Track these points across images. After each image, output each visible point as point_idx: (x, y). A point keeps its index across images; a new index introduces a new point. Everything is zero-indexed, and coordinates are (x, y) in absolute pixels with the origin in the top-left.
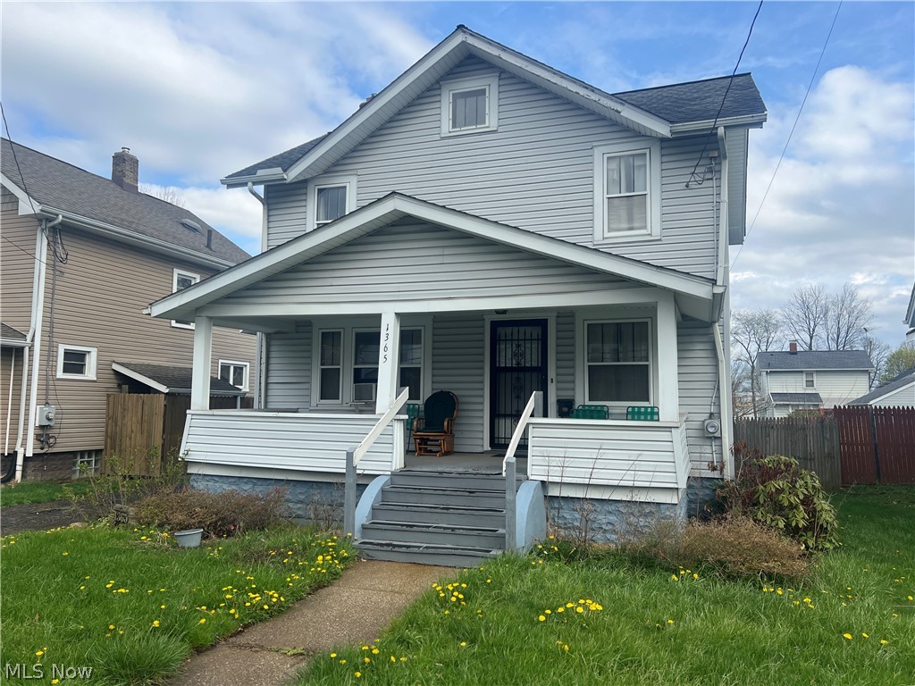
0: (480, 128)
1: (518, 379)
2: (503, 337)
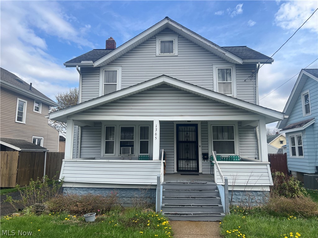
0: (171, 54)
1: (187, 145)
2: (181, 130)
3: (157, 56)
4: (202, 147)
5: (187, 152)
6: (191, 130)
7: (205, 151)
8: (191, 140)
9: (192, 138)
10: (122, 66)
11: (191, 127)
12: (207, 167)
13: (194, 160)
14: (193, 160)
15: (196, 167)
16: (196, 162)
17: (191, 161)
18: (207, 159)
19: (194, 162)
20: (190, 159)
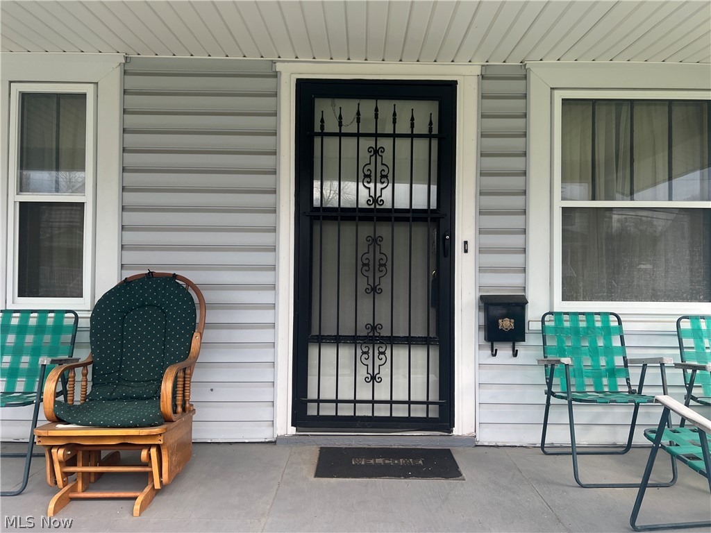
1: (375, 241)
2: (332, 126)
5: (374, 290)
6: (403, 128)
7: (504, 284)
8: (402, 203)
9: (409, 189)
11: (405, 109)
12: (515, 395)
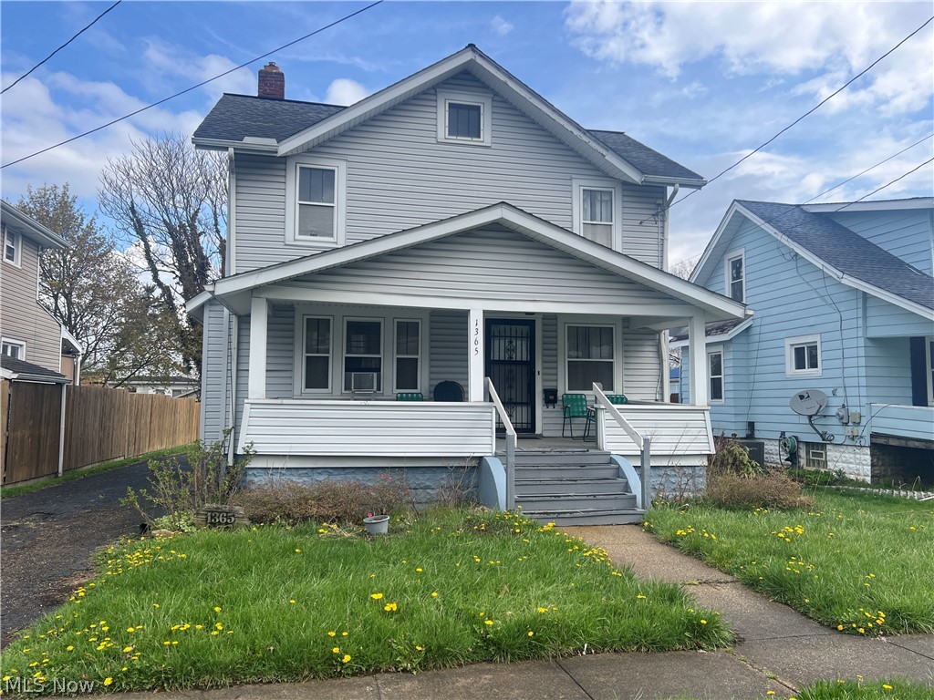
1: (511, 371)
2: (497, 334)
3: (438, 143)
4: (544, 374)
5: (510, 387)
6: (519, 335)
7: (550, 385)
8: (519, 359)
9: (521, 354)
10: (347, 160)
11: (519, 328)
12: (554, 421)
13: (527, 404)
14: (521, 404)
15: (529, 421)
16: (529, 409)
17: (519, 409)
18: (554, 402)
19: (525, 409)
20: (516, 404)
